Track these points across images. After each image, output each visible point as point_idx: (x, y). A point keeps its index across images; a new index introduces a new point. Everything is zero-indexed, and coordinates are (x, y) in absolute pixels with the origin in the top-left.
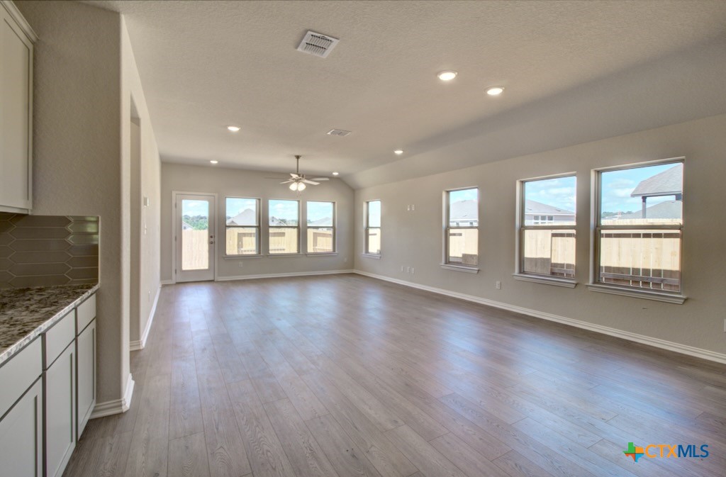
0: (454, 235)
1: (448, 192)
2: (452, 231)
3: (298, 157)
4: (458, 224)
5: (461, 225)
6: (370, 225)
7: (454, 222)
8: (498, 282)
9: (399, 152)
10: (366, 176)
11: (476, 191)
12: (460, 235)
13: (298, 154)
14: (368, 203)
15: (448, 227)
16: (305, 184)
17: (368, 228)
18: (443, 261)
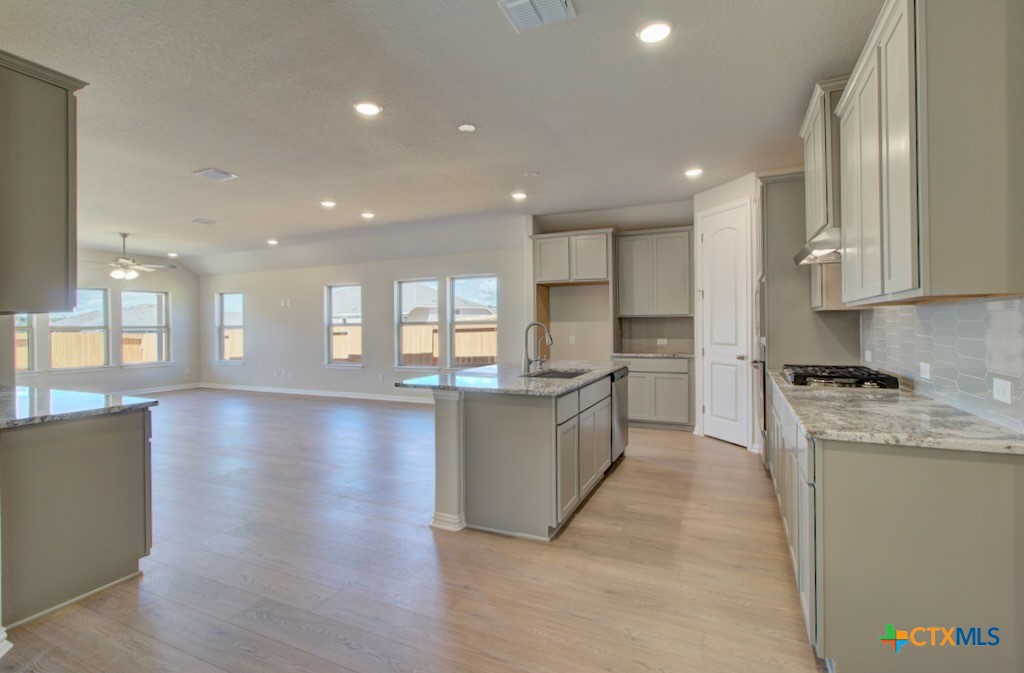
0: (339, 334)
1: (330, 288)
2: (335, 329)
3: (124, 236)
4: (345, 320)
5: (349, 321)
6: (226, 323)
7: (338, 318)
8: (381, 376)
9: (273, 242)
10: (218, 261)
11: (358, 289)
12: (346, 334)
13: (125, 231)
14: (221, 294)
15: (330, 325)
16: (136, 270)
17: (221, 328)
18: (326, 361)
